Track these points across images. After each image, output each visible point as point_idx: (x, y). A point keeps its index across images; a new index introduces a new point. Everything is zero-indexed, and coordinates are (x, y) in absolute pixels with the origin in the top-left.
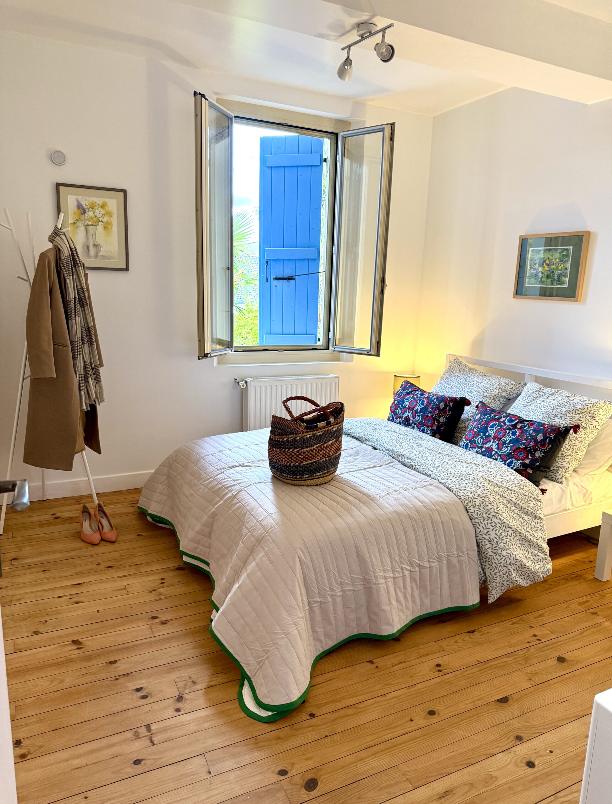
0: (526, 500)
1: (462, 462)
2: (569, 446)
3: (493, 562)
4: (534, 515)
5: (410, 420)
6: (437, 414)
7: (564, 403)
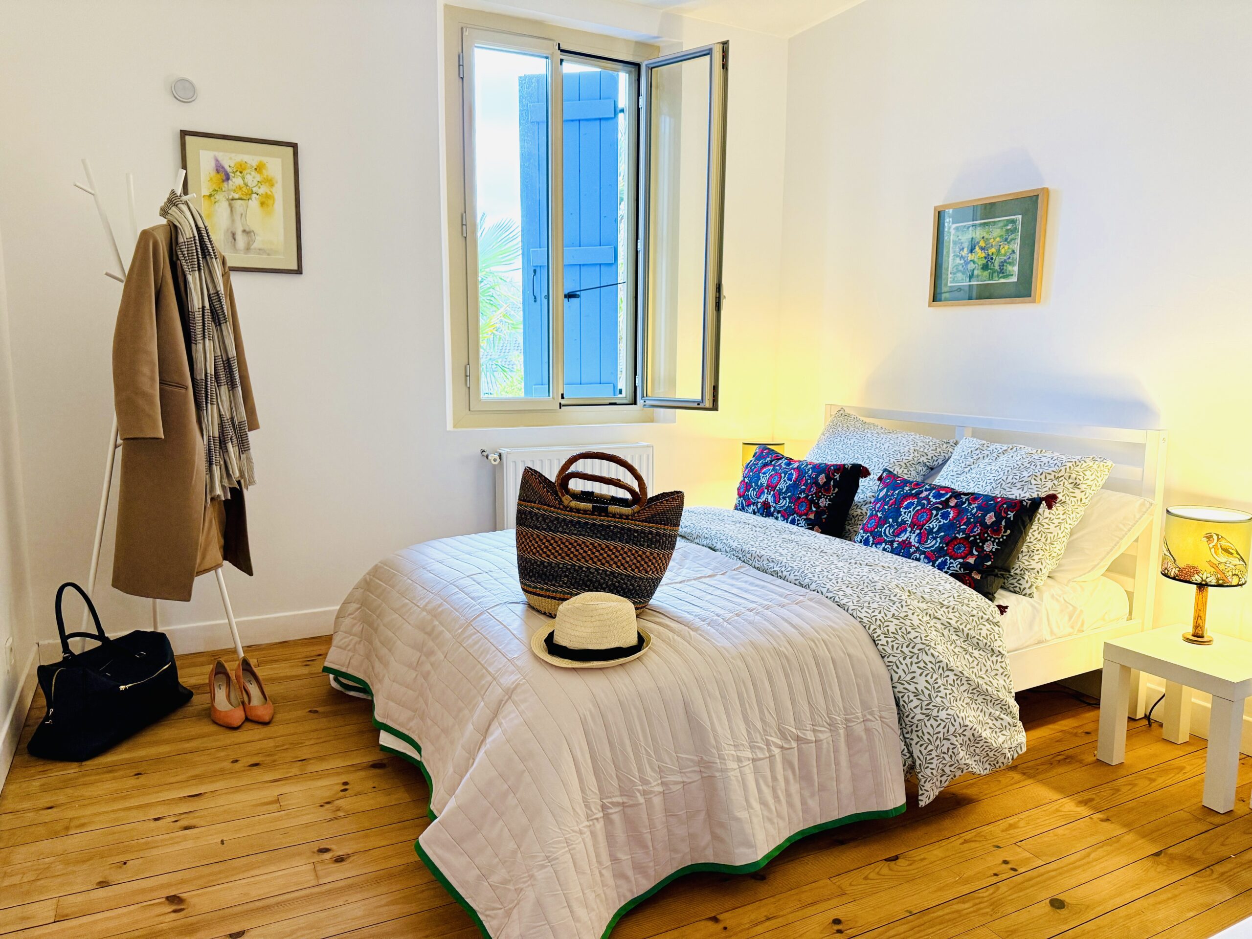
0: (974, 623)
1: (861, 564)
2: (1039, 533)
3: (925, 732)
4: (990, 649)
5: (770, 507)
6: (815, 493)
7: (1025, 464)
